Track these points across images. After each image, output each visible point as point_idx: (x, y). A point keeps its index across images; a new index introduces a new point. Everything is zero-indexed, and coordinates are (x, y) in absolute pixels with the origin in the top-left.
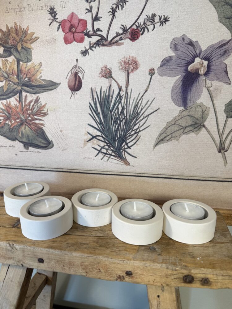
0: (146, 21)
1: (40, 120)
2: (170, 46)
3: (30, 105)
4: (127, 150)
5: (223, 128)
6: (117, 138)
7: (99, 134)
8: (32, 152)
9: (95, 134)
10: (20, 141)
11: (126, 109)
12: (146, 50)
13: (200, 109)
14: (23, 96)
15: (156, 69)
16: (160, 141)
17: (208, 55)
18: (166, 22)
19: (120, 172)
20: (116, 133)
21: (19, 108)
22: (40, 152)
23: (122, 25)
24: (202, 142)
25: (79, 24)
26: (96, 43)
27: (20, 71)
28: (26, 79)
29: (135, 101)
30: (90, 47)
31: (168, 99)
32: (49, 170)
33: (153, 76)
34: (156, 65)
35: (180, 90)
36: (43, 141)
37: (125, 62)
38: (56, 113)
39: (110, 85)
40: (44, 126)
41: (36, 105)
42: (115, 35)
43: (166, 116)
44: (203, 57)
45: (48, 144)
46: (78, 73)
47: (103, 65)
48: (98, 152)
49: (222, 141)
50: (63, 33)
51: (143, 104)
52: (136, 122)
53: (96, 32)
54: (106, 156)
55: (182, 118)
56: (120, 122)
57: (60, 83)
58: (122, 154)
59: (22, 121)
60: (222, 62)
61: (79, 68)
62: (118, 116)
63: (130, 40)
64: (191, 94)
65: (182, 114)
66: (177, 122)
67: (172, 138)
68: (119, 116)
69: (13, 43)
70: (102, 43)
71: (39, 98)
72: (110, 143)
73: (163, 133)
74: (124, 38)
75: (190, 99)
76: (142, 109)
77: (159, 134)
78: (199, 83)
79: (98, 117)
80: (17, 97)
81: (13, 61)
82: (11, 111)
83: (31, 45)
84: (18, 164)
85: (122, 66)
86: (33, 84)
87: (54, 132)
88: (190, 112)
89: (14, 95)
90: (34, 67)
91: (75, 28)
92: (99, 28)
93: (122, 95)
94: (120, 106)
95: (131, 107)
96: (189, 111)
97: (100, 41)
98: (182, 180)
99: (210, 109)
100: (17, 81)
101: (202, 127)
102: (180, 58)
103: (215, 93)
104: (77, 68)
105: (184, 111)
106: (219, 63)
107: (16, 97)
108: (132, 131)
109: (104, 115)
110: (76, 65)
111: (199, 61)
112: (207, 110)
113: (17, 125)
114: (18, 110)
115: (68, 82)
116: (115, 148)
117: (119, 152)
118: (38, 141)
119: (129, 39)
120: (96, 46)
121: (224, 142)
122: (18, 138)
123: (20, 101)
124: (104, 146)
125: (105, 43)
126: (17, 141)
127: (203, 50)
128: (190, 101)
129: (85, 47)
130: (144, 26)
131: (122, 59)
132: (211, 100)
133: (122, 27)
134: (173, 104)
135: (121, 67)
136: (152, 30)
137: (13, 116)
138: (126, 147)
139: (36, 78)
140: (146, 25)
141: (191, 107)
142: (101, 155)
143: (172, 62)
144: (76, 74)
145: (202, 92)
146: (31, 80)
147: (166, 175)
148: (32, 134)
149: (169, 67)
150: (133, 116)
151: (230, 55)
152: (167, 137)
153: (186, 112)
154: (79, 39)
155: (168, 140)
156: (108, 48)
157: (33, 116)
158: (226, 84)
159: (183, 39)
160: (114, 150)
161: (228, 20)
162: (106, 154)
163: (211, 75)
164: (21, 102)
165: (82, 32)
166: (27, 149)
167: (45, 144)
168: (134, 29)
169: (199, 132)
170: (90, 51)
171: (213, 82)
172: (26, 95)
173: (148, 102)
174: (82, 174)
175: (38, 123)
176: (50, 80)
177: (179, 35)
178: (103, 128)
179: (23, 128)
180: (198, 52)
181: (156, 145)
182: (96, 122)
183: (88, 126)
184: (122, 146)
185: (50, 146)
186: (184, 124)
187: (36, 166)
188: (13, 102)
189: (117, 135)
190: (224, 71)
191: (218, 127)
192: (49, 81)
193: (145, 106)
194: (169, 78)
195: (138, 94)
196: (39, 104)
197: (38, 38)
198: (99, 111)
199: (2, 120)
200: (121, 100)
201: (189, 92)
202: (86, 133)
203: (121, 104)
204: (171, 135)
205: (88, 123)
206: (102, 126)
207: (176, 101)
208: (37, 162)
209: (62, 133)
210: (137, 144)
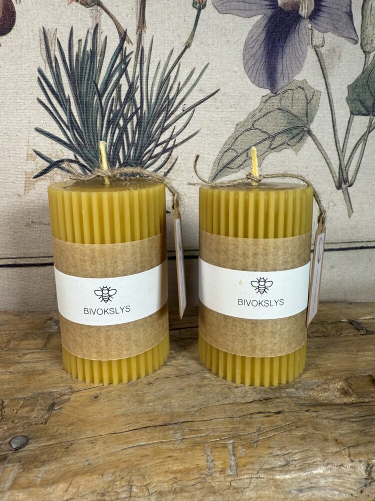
5: (344, 136)
6: (117, 165)
7: (70, 155)
9: (58, 156)
11: (139, 90)
13: (300, 95)
16: (222, 169)
20: (114, 152)
24: (307, 168)
29: (161, 70)
31: (236, 69)
33: (202, 12)
35: (262, 49)
39: (97, 27)
43: (233, 109)
49: (342, 165)
51: (182, 78)
52: (164, 124)
55: (267, 114)
56: (124, 122)
62: (118, 107)
64: (285, 60)
65: (267, 104)
66: (257, 123)
68: (122, 106)
73: (228, 150)
75: (282, 71)
76: (178, 92)
77: (220, 152)
79: (65, 112)
88: (283, 102)
93: (127, 52)
94: (123, 81)
95: (153, 84)
96: (281, 99)
99: (320, 94)
101: (308, 135)
103: (330, 60)
105: (270, 97)
108: (157, 146)
109: (82, 103)
112: (315, 98)
121: (346, 167)
128: (282, 76)
132: (322, 76)
134: (248, 80)
141: (285, 89)
150: (158, 108)
152: (238, 159)
153: (275, 101)
155: (239, 167)
158: (349, 41)
163: (323, 17)
169: (301, 146)
171: (325, 34)
173: (192, 72)
178: (79, 139)
181: (214, 178)
182: (57, 122)
183: (37, 134)
186: (271, 129)
189: (119, 156)
190: (347, 13)
191: (335, 135)
193: (185, 83)
195: (168, 52)
198: (68, 91)
200: (127, 64)
201: (280, 56)
202: (31, 154)
203: (127, 76)
204: (245, 154)
205: (34, 127)
206: (76, 133)
207: (254, 74)
210: (171, 179)
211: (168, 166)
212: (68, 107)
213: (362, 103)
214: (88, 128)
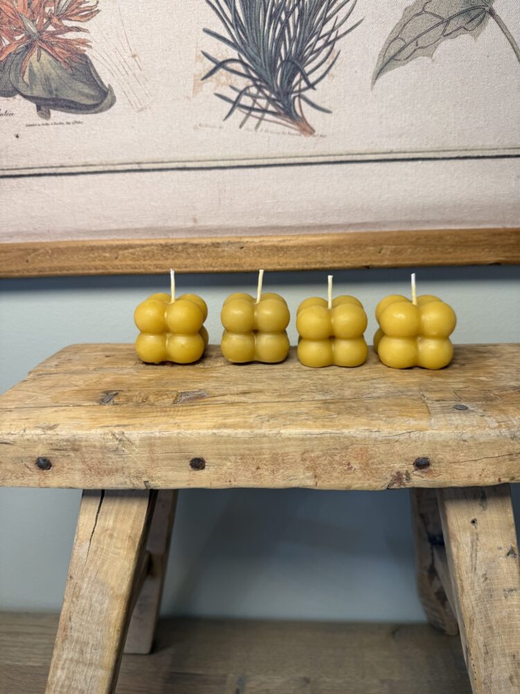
1: (78, 29)
4: (305, 93)
6: (279, 62)
7: (234, 54)
8: (60, 124)
9: (223, 56)
10: (26, 97)
16: (388, 62)
20: (276, 48)
21: (20, 2)
22: (79, 122)
32: (106, 168)
36: (87, 90)
40: (90, 47)
45: (99, 98)
48: (230, 106)
52: (327, 13)
54: (253, 116)
56: (286, 16)
58: (294, 107)
59: (29, 37)
67: (418, 52)
72: (261, 78)
73: (395, 39)
77: (386, 43)
79: (230, 9)
84: (22, 162)
87: (117, 61)
108: (318, 39)
113: (18, 52)
114: (19, 6)
116: (276, 90)
117: (286, 102)
118: (74, 90)
122: (20, 87)
124: (248, 88)
126: (18, 97)
138: (304, 84)
142: (239, 114)
147: (405, 152)
148: (59, 73)
152: (406, 50)
155: (407, 58)
157: (59, 20)
160: (273, 96)
162: (251, 109)
166: (47, 116)
167: (92, 97)
169: (481, 30)
174: (192, 173)
175: (74, 40)
178: (243, 37)
179: (33, 57)
181: (379, 73)
182: (224, 21)
183: (205, 35)
184: (294, 83)
185: (106, 101)
186: (444, 11)
187: (71, 162)
189: (280, 53)
202: (199, 56)
204: (414, 43)
205: (203, 27)
206: (240, 32)
208: (74, 151)
209: (136, 61)
210: (333, 76)
211: (330, 60)
212: (233, 5)
214: (251, 23)
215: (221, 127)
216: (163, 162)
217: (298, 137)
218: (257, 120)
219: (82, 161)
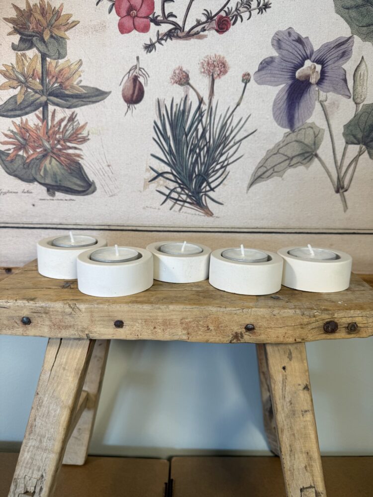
0: (239, 6)
1: (75, 148)
2: (272, 42)
3: (60, 126)
4: (209, 193)
5: (341, 158)
6: (194, 176)
7: (168, 169)
8: (61, 200)
9: (161, 170)
10: (41, 183)
11: (208, 132)
12: (239, 47)
13: (310, 132)
14: (49, 112)
15: (252, 74)
16: (257, 178)
17: (322, 56)
18: (267, 10)
19: (198, 226)
20: (193, 168)
21: (42, 131)
22: (73, 200)
23: (205, 10)
24: (313, 178)
25: (142, 4)
26: (167, 33)
27: (45, 72)
28: (56, 85)
29: (222, 119)
30: (158, 39)
31: (268, 117)
32: (89, 227)
33: (248, 84)
34: (253, 69)
35: (285, 105)
36: (79, 182)
37: (208, 64)
38: (102, 138)
39: (186, 96)
40: (82, 159)
41: (70, 126)
42: (195, 23)
43: (265, 142)
44: (315, 60)
45: (86, 187)
46: (139, 77)
47: (177, 66)
48: (165, 197)
49: (340, 177)
50: (117, 16)
51: (234, 124)
52: (223, 150)
53: (167, 18)
54: (178, 204)
55: (287, 144)
56: (199, 150)
57: (110, 92)
58: (202, 200)
59: (45, 150)
60: (340, 68)
61: (140, 70)
62: (196, 142)
63: (216, 32)
64: (300, 110)
65: (288, 138)
66: (280, 150)
67: (274, 174)
68: (199, 141)
69: (37, 28)
70: (175, 35)
71: (75, 115)
72: (184, 184)
73: (261, 167)
74: (208, 29)
75: (298, 118)
76: (232, 132)
77: (256, 168)
78: (311, 95)
80: (39, 112)
81: (36, 56)
82: (28, 134)
83: (66, 33)
84: (36, 220)
85: (204, 68)
86: (67, 92)
87: (98, 168)
88: (299, 137)
89: (35, 110)
90: (69, 67)
91: (136, 11)
92: (172, 13)
93: (203, 110)
94: (200, 127)
95: (217, 128)
96: (297, 135)
97: (173, 31)
98: (287, 235)
99: (324, 131)
100: (40, 87)
101: (315, 157)
102: (284, 60)
103: (331, 109)
104: (137, 70)
106: (336, 68)
107: (37, 112)
108: (217, 164)
109: (176, 139)
110: (136, 66)
111: (310, 65)
112: (320, 134)
113: (38, 158)
114: (41, 133)
115: (123, 90)
116: (192, 190)
117: (197, 197)
118: (71, 182)
119: (214, 31)
120: (167, 39)
121: (342, 178)
122: (38, 177)
123: (44, 118)
124: (175, 188)
125: (180, 34)
126: (36, 183)
127: (315, 50)
128: (298, 121)
129: (150, 39)
130: (236, 13)
131: (204, 59)
132: (325, 119)
133: (206, 13)
134: (276, 125)
135: (203, 70)
136: (248, 20)
137: (31, 143)
138: (208, 188)
139: (73, 84)
140: (239, 12)
141: (300, 128)
142: (170, 203)
143: (274, 64)
144: (135, 79)
145: (314, 108)
146: (63, 86)
147: (265, 228)
148: (63, 171)
149: (269, 71)
150: (219, 141)
151: (349, 58)
152: (267, 173)
153: (293, 136)
154: (142, 26)
155: (268, 177)
156: (185, 42)
157: (64, 142)
158: (344, 97)
159: (289, 34)
160: (190, 194)
161: (347, 11)
162: (177, 200)
163: (326, 83)
164: (45, 121)
165: (147, 17)
166: (53, 195)
167: (82, 186)
168: (221, 17)
169: (310, 164)
170: (157, 45)
171: (328, 93)
172: (55, 110)
173: (240, 120)
174: (140, 232)
175: (73, 154)
176: (95, 87)
177: (284, 28)
178: (174, 160)
179: (47, 162)
180: (308, 53)
181: (252, 184)
182: (163, 150)
183: (152, 157)
184: (202, 187)
185: (90, 189)
186: (290, 153)
187: (66, 222)
188: (32, 120)
189: (195, 170)
190: (343, 79)
191: (335, 157)
192: (93, 88)
193: (236, 127)
194: (269, 87)
195: (226, 109)
196: (75, 124)
197: (79, 22)
198: (169, 133)
199: (12, 150)
200: (202, 117)
201: (297, 108)
202: (148, 169)
203: (202, 124)
204: (272, 169)
205: (150, 153)
206: (172, 157)
207: (279, 120)
208: (69, 216)
209: (110, 169)
210: (224, 184)
212: (169, 142)
213: (354, 136)
214: (179, 154)
215: (159, 209)
216: (124, 226)
217: (203, 217)
218: (180, 207)
219: (74, 222)
